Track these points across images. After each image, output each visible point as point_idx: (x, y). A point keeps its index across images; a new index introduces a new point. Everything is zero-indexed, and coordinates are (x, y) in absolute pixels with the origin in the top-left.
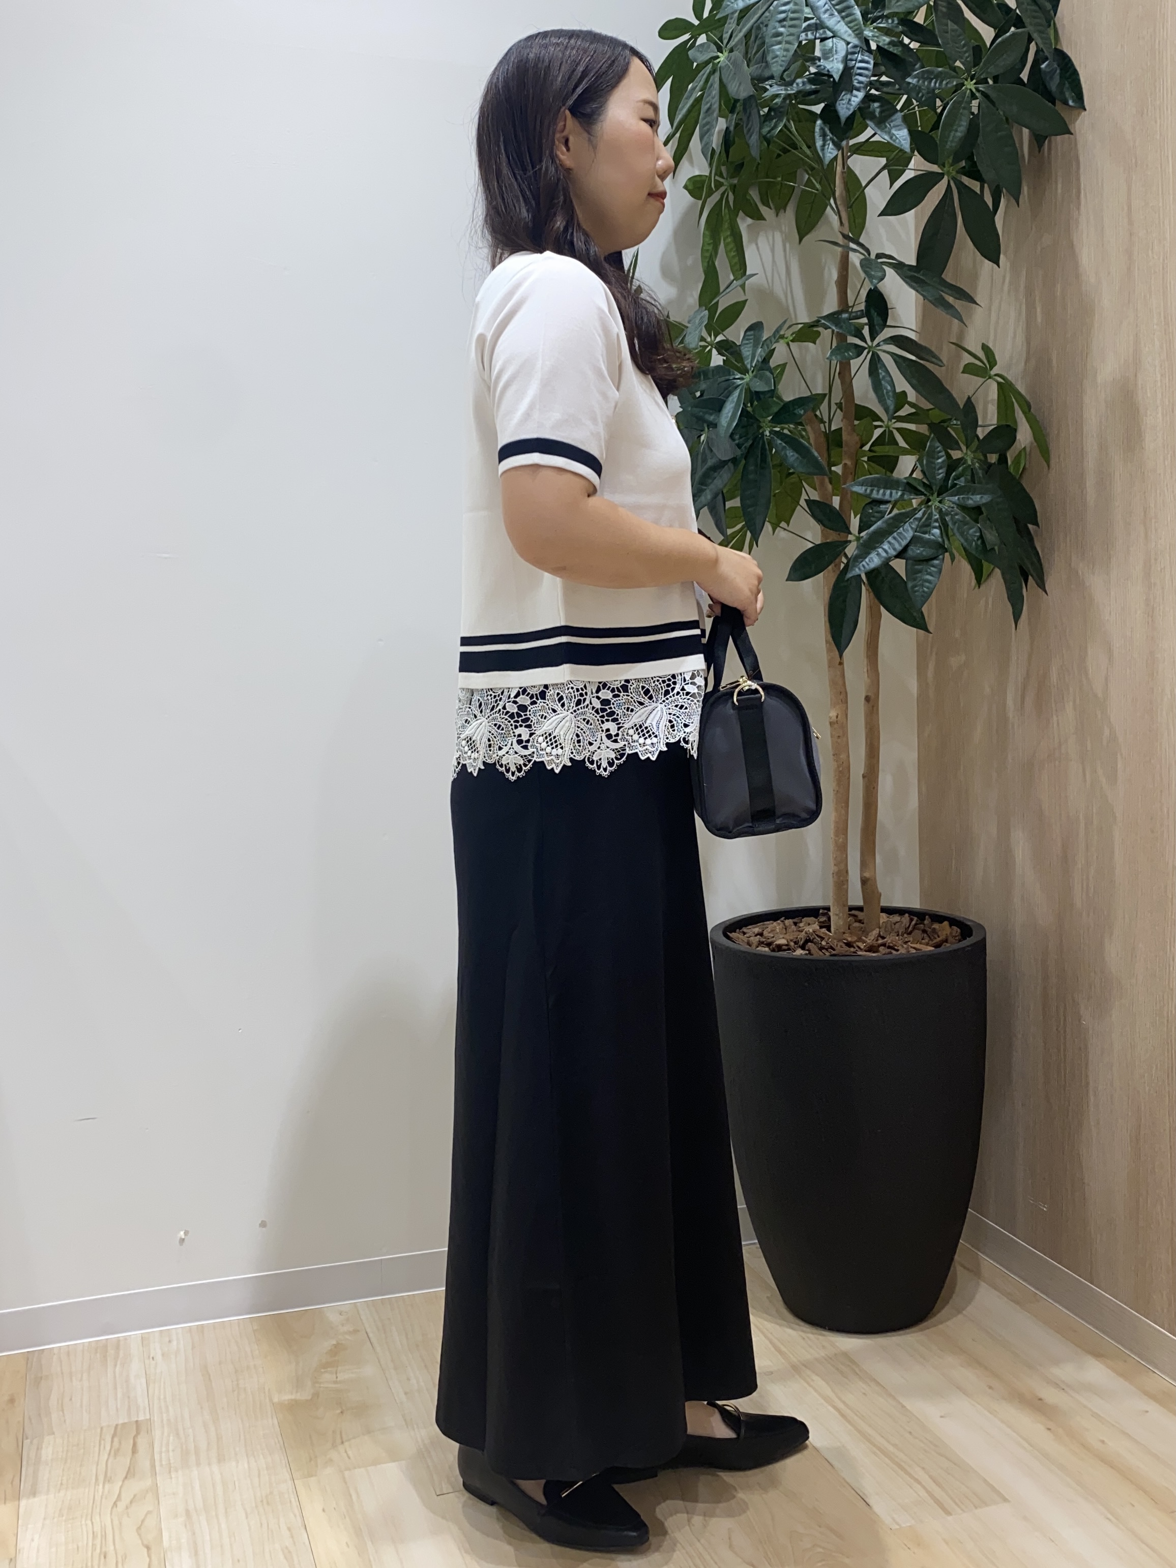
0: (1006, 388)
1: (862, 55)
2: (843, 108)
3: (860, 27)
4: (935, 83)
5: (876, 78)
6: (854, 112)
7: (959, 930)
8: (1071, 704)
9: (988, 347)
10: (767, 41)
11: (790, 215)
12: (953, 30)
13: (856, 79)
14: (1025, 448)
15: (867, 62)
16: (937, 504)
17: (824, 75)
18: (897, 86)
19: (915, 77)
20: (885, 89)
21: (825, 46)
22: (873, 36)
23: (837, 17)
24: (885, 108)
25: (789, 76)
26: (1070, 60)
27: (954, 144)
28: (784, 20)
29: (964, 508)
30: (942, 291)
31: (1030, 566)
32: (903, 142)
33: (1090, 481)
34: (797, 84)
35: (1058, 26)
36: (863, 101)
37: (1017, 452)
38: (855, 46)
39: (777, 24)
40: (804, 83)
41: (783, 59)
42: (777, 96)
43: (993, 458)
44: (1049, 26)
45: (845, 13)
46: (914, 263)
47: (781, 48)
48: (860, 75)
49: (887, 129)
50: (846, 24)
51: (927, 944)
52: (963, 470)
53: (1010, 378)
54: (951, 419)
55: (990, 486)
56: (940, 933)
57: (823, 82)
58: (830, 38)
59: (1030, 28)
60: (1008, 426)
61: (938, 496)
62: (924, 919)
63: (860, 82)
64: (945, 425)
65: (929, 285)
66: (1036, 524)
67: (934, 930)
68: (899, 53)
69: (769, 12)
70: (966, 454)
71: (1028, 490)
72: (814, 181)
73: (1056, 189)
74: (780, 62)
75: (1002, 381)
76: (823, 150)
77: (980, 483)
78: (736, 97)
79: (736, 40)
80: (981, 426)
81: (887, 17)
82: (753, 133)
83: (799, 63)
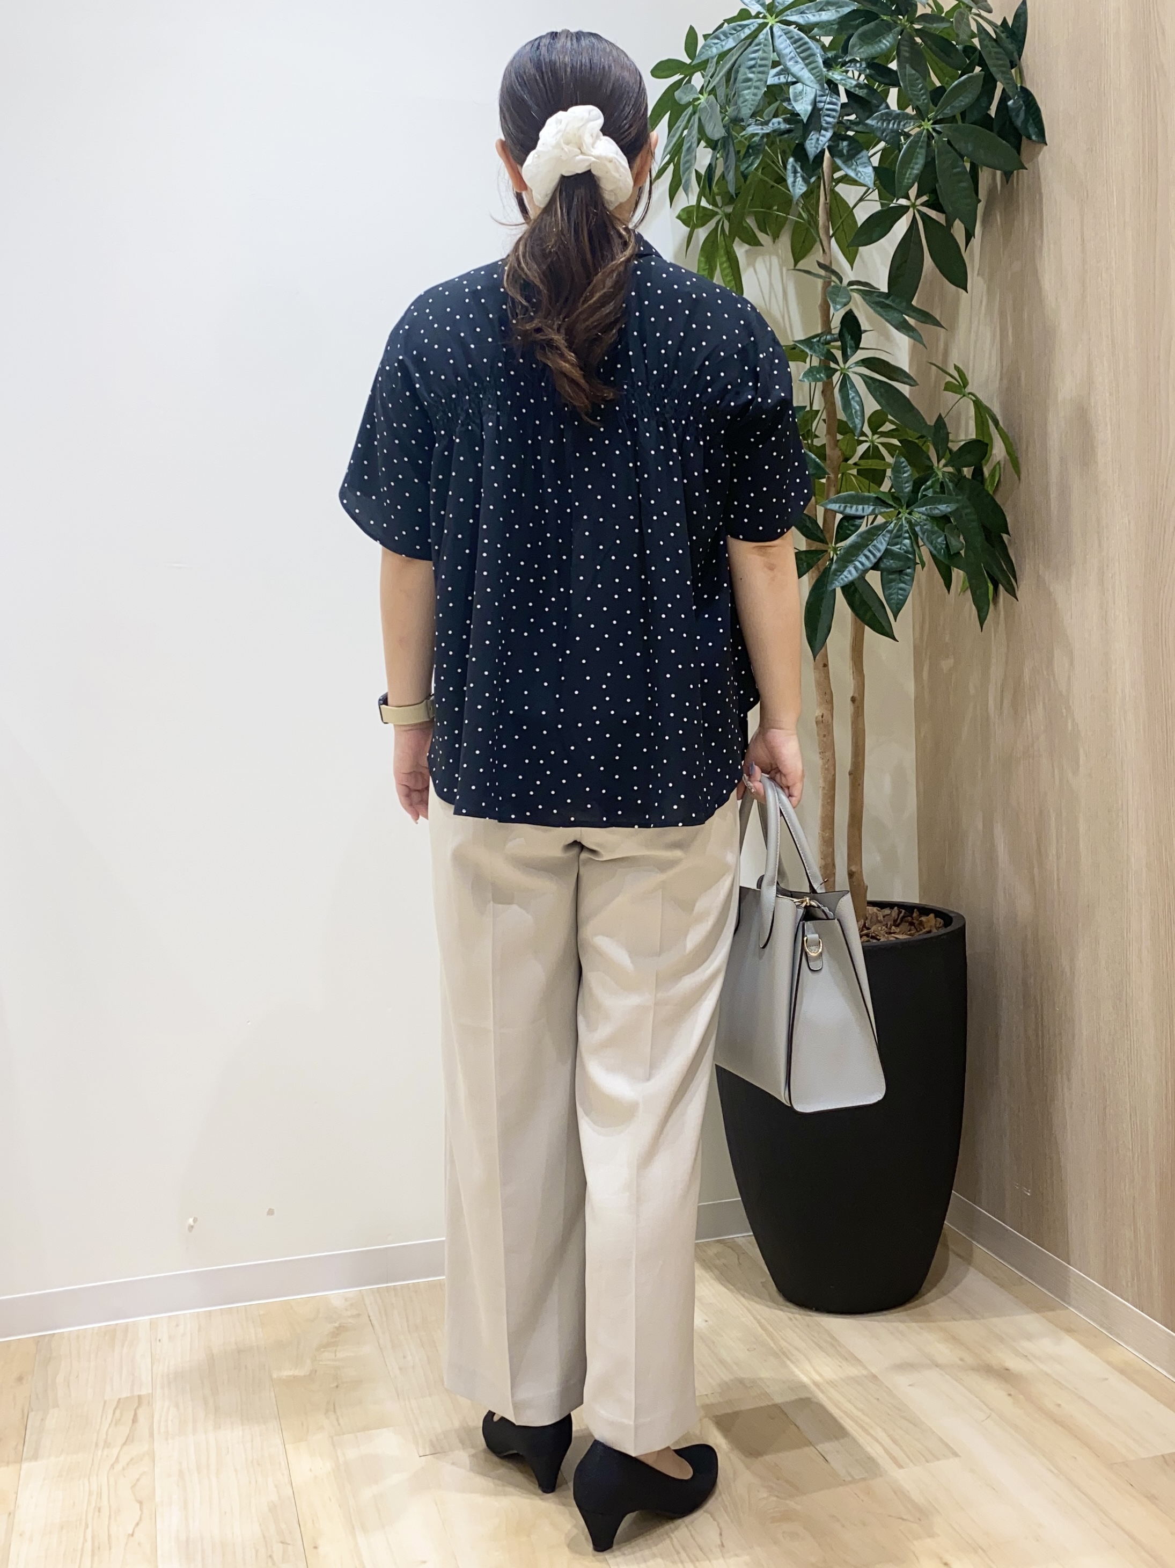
1: (831, 97)
2: (811, 148)
3: (823, 74)
4: (894, 124)
5: (845, 118)
6: (823, 150)
7: (942, 921)
8: (1041, 704)
9: (962, 367)
10: (739, 85)
12: (910, 75)
13: (825, 120)
14: (999, 463)
15: (835, 104)
16: (907, 516)
17: (798, 116)
19: (876, 118)
21: (795, 89)
22: (841, 80)
23: (801, 65)
24: (852, 146)
25: (765, 116)
26: (1032, 97)
28: (753, 66)
29: (933, 518)
30: (909, 316)
31: (999, 574)
32: (867, 179)
33: (1054, 494)
34: (773, 124)
35: (1022, 66)
36: (830, 140)
37: (992, 468)
39: (747, 71)
40: (779, 123)
41: (752, 103)
42: (755, 134)
43: (967, 472)
45: (808, 59)
46: (885, 290)
47: (750, 93)
48: (828, 116)
49: (853, 167)
51: (911, 935)
52: (932, 482)
53: (980, 396)
55: (960, 498)
56: (925, 924)
57: (795, 123)
58: (797, 82)
59: (993, 70)
60: (983, 441)
61: (907, 508)
62: (912, 913)
63: (828, 123)
65: (895, 309)
66: (1008, 533)
69: (743, 57)
70: (938, 467)
71: (1000, 504)
73: (1023, 219)
74: (749, 106)
75: (974, 398)
76: (794, 186)
77: (950, 494)
78: (715, 139)
79: (715, 82)
80: (952, 442)
81: (854, 61)
82: (729, 172)
83: (776, 104)
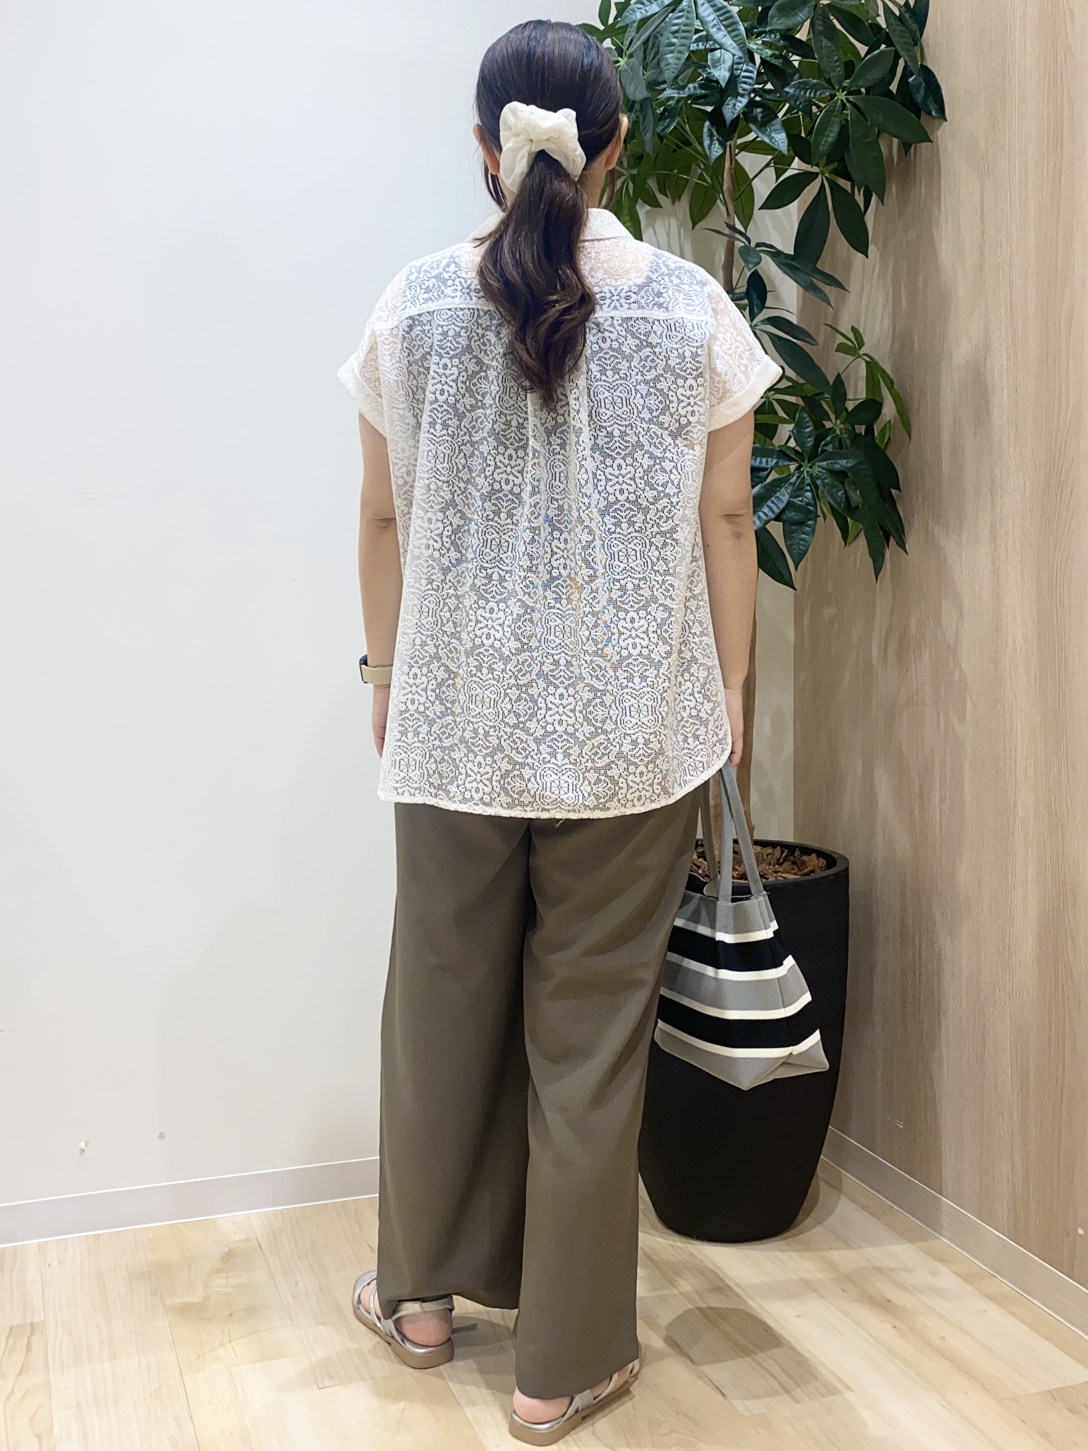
0: (872, 367)
1: (747, 65)
2: (728, 112)
3: (744, 43)
4: (810, 93)
5: (761, 86)
6: (738, 116)
7: (825, 862)
8: (927, 654)
9: (856, 329)
10: (661, 49)
11: (684, 203)
12: (826, 47)
13: (741, 87)
14: (889, 421)
15: (751, 72)
16: (809, 469)
17: (714, 81)
18: (778, 95)
19: (794, 86)
20: (768, 96)
21: (713, 55)
22: (757, 49)
23: (724, 32)
24: (766, 113)
25: (682, 80)
26: (934, 76)
27: (825, 148)
28: (677, 32)
29: (832, 472)
30: (814, 278)
31: (891, 528)
32: (781, 145)
34: (689, 89)
35: (924, 44)
36: (746, 106)
37: (883, 424)
38: (740, 58)
39: (670, 35)
40: (695, 88)
41: (675, 66)
42: (672, 98)
43: (861, 429)
44: (916, 45)
45: (731, 28)
46: (792, 253)
47: (672, 57)
48: (745, 83)
49: (768, 133)
50: (732, 38)
51: (796, 874)
52: (833, 438)
53: (876, 358)
54: (823, 393)
55: (855, 452)
56: (808, 864)
57: (712, 88)
58: (718, 49)
59: (898, 47)
60: (874, 400)
61: (809, 462)
62: (795, 852)
63: (744, 90)
64: (816, 397)
65: (803, 271)
66: (899, 489)
67: (803, 862)
68: (780, 65)
69: (666, 23)
70: (836, 424)
71: (891, 458)
72: (705, 175)
73: (920, 189)
74: (672, 69)
75: (868, 359)
76: (710, 148)
77: (848, 450)
78: (634, 99)
79: (635, 47)
80: (850, 400)
81: (771, 32)
82: (647, 132)
83: (691, 70)
